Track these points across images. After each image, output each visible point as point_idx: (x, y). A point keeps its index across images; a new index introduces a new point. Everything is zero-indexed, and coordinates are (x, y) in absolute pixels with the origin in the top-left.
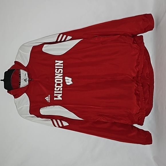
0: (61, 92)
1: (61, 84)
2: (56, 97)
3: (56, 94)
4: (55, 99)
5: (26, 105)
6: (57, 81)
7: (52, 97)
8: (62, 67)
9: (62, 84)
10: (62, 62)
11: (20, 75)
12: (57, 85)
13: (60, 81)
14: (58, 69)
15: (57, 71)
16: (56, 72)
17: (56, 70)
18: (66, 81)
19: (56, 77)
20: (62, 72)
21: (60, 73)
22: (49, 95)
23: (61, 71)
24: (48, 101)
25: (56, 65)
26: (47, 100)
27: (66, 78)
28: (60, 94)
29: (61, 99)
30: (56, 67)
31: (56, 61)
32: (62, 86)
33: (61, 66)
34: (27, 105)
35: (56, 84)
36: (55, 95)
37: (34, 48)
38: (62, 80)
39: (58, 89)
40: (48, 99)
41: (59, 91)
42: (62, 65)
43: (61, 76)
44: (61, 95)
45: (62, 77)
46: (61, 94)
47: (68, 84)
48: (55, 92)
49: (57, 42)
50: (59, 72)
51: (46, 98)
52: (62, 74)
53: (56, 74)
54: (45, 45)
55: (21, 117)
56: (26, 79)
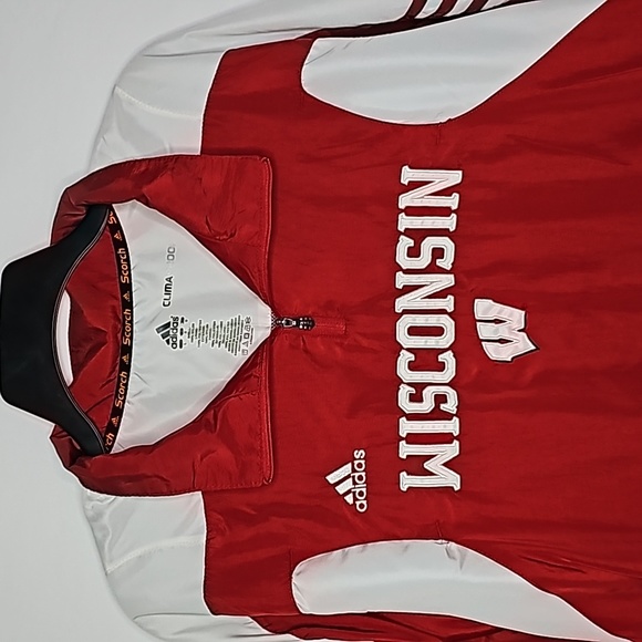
0: (453, 426)
1: (441, 358)
2: (417, 465)
3: (413, 439)
4: (407, 481)
5: (177, 533)
6: (413, 331)
7: (384, 467)
8: (450, 223)
9: (448, 358)
10: (455, 177)
11: (127, 287)
12: (412, 367)
13: (438, 331)
14: (418, 235)
15: (414, 252)
16: (403, 259)
17: (405, 243)
18: (484, 331)
19: (401, 303)
20: (446, 262)
21: (432, 269)
22: (359, 454)
23: (438, 253)
24: (349, 499)
25: (405, 201)
26: (341, 489)
27: (483, 308)
28: (445, 438)
29: (453, 480)
30: (405, 222)
31: (406, 169)
32: (449, 373)
33: (445, 212)
34: (183, 540)
35: (405, 358)
36: (406, 450)
38: (448, 323)
39: (427, 405)
40: (346, 481)
41: (437, 414)
42: (453, 201)
43: (441, 294)
44: (452, 450)
45: (448, 303)
46: (456, 443)
47: (495, 352)
48: (406, 427)
50: (424, 260)
51: (332, 478)
52: (448, 281)
53: (402, 280)
56: (176, 319)
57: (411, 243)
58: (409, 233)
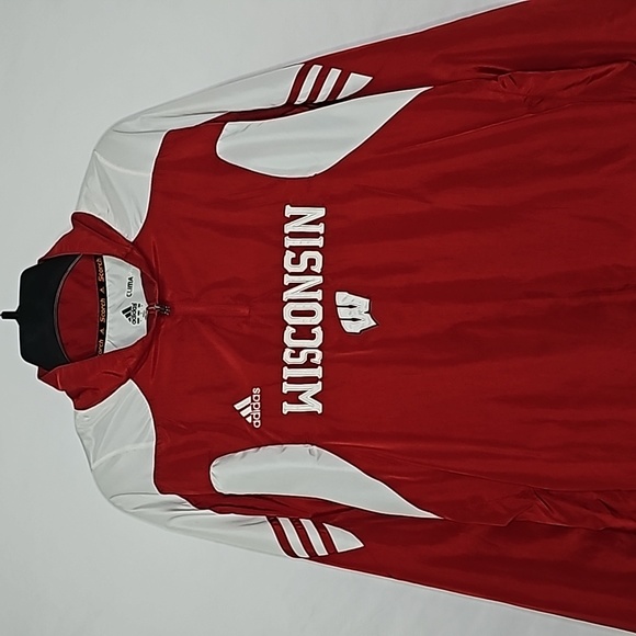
0: (318, 372)
1: (313, 331)
2: (294, 398)
3: (291, 380)
4: (287, 408)
5: (138, 441)
6: (295, 313)
7: (272, 399)
8: (319, 242)
9: (318, 331)
10: (320, 212)
11: (103, 284)
12: (294, 337)
13: (311, 313)
14: (299, 250)
15: (296, 261)
16: (288, 265)
17: (289, 255)
18: (342, 313)
19: (287, 295)
20: (317, 268)
21: (308, 272)
22: (256, 391)
23: (312, 262)
24: (249, 419)
25: (288, 228)
26: (244, 413)
27: (342, 298)
28: (313, 380)
29: (317, 407)
30: (289, 242)
31: (288, 207)
32: (319, 340)
33: (316, 235)
34: (143, 445)
35: (289, 331)
36: (287, 388)
37: (173, 140)
38: (318, 309)
39: (302, 359)
41: (308, 365)
42: (320, 228)
43: (314, 289)
44: (318, 387)
45: (318, 295)
46: (320, 383)
48: (287, 374)
49: (290, 108)
50: (303, 267)
51: (238, 406)
52: (319, 280)
53: (288, 279)
54: (229, 126)
55: (113, 504)
56: (135, 305)
57: (294, 255)
58: (292, 248)
